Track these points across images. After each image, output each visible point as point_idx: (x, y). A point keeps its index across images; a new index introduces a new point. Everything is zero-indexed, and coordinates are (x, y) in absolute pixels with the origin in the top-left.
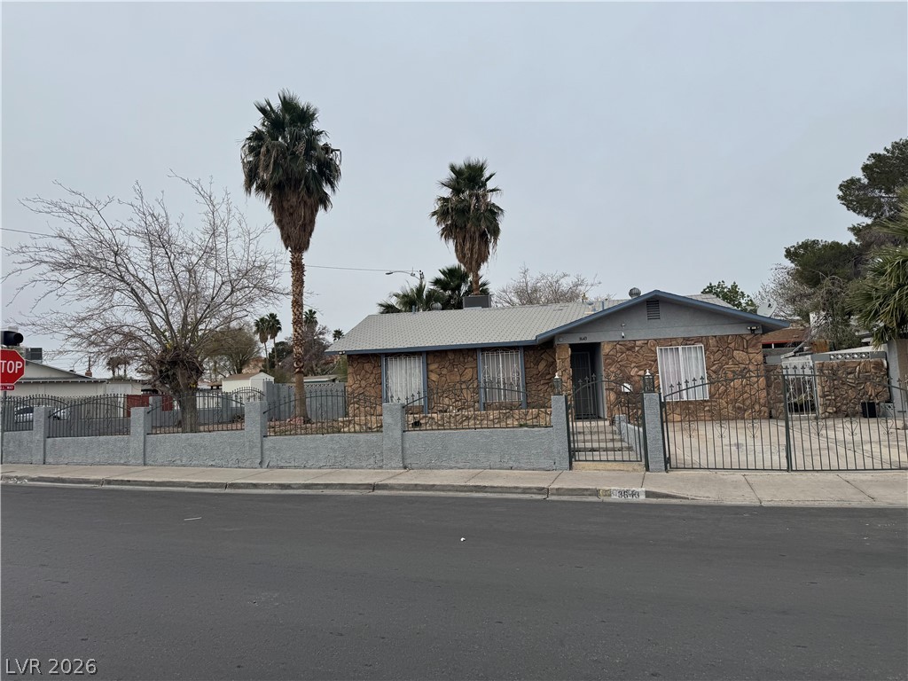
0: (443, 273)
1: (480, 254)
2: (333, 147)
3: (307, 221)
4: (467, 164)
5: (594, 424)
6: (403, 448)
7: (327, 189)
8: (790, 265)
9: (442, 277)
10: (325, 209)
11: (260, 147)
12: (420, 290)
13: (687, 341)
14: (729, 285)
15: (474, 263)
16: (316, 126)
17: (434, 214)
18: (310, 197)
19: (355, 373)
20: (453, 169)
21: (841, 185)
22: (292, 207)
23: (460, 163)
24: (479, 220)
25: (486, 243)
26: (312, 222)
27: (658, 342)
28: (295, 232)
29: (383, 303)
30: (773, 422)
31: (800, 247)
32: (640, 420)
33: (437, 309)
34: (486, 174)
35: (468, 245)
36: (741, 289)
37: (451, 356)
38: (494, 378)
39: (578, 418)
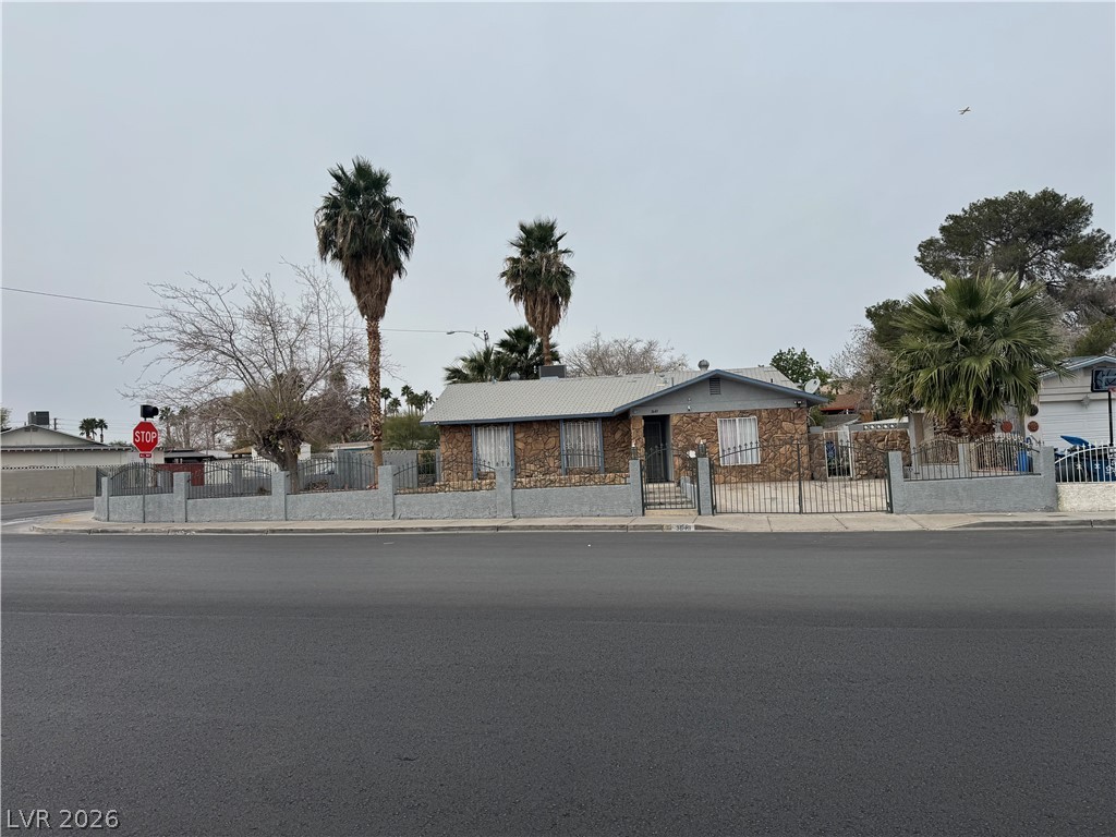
0: (509, 334)
1: (550, 319)
2: (408, 214)
3: (384, 290)
4: (537, 223)
5: (662, 485)
6: (513, 503)
7: (403, 257)
8: (869, 325)
9: (507, 337)
10: (400, 274)
11: (337, 215)
12: (488, 353)
13: (743, 413)
14: (798, 351)
15: (545, 327)
16: (390, 192)
17: (503, 274)
18: (386, 266)
19: (448, 442)
20: (523, 228)
21: (920, 246)
22: (369, 276)
23: (530, 222)
24: (550, 283)
25: (558, 307)
26: (388, 290)
27: (718, 414)
28: (372, 301)
29: (450, 366)
30: (813, 482)
31: (880, 307)
32: (695, 479)
33: (515, 379)
34: (557, 233)
35: (539, 309)
36: (810, 355)
37: (536, 427)
38: (575, 445)
39: (650, 481)
